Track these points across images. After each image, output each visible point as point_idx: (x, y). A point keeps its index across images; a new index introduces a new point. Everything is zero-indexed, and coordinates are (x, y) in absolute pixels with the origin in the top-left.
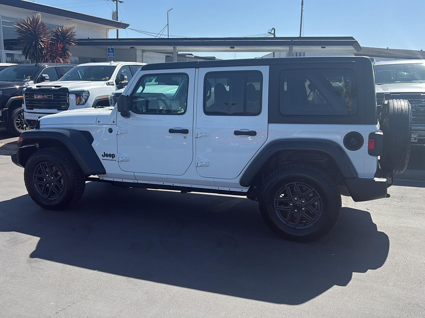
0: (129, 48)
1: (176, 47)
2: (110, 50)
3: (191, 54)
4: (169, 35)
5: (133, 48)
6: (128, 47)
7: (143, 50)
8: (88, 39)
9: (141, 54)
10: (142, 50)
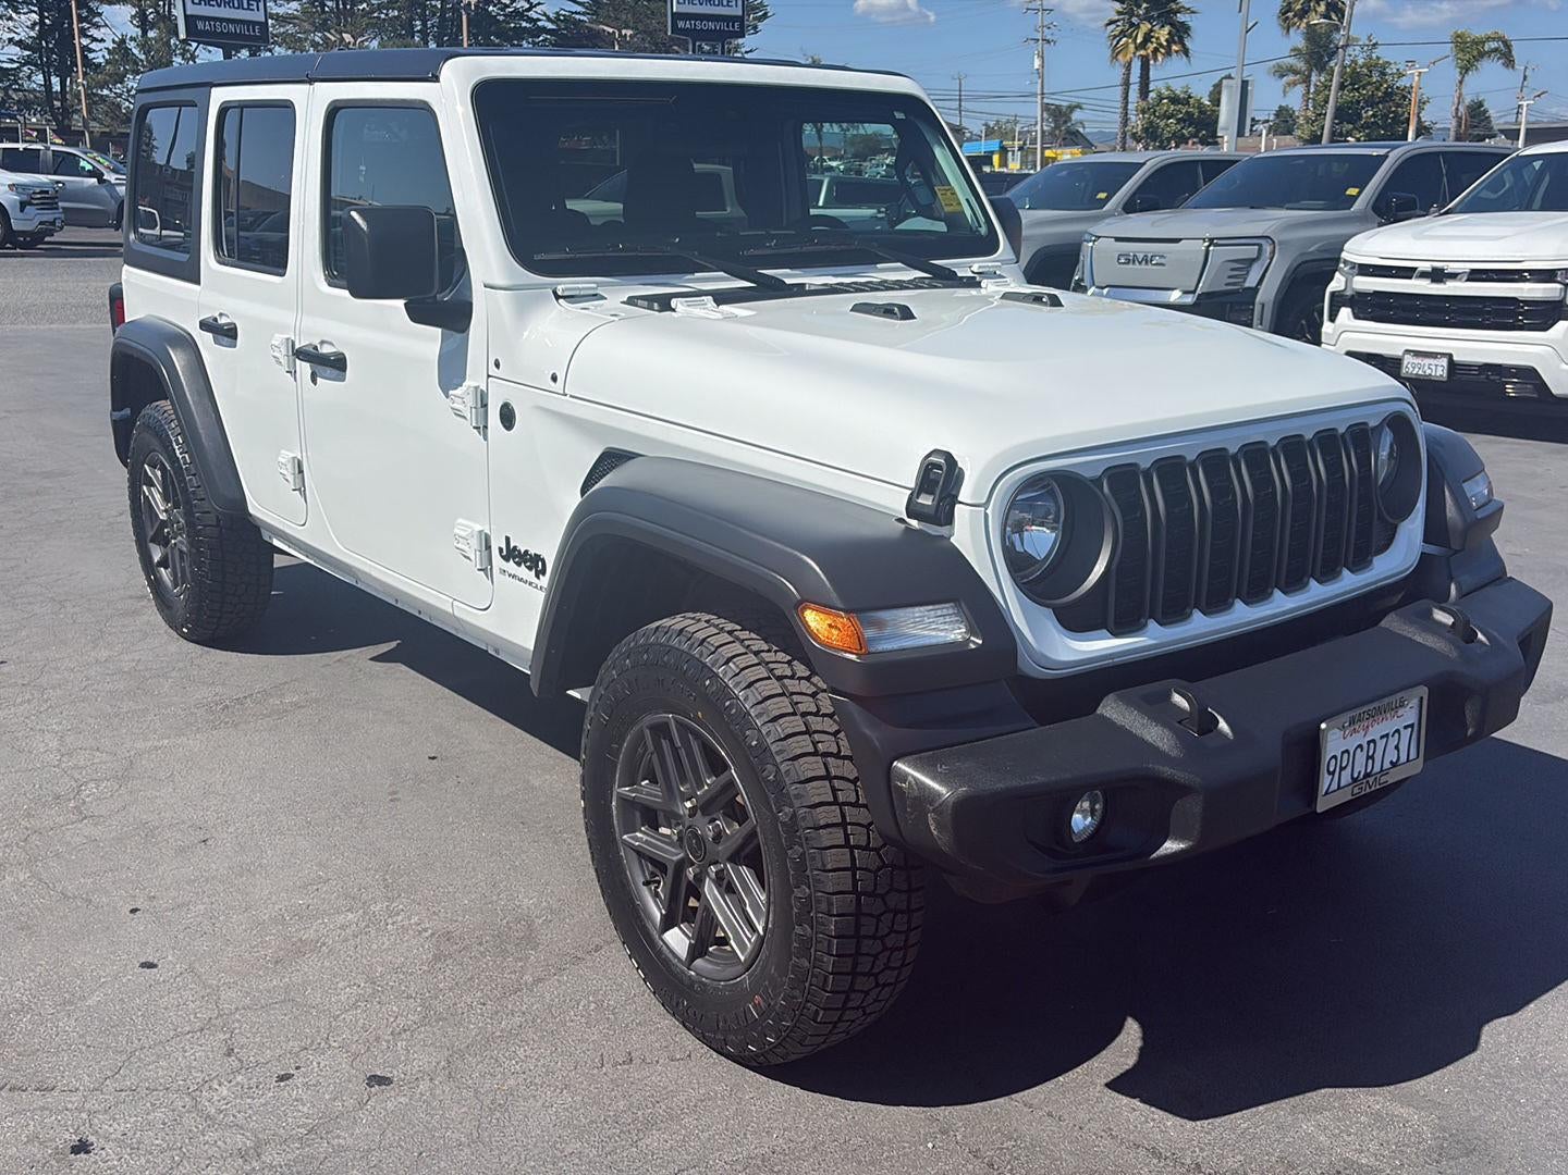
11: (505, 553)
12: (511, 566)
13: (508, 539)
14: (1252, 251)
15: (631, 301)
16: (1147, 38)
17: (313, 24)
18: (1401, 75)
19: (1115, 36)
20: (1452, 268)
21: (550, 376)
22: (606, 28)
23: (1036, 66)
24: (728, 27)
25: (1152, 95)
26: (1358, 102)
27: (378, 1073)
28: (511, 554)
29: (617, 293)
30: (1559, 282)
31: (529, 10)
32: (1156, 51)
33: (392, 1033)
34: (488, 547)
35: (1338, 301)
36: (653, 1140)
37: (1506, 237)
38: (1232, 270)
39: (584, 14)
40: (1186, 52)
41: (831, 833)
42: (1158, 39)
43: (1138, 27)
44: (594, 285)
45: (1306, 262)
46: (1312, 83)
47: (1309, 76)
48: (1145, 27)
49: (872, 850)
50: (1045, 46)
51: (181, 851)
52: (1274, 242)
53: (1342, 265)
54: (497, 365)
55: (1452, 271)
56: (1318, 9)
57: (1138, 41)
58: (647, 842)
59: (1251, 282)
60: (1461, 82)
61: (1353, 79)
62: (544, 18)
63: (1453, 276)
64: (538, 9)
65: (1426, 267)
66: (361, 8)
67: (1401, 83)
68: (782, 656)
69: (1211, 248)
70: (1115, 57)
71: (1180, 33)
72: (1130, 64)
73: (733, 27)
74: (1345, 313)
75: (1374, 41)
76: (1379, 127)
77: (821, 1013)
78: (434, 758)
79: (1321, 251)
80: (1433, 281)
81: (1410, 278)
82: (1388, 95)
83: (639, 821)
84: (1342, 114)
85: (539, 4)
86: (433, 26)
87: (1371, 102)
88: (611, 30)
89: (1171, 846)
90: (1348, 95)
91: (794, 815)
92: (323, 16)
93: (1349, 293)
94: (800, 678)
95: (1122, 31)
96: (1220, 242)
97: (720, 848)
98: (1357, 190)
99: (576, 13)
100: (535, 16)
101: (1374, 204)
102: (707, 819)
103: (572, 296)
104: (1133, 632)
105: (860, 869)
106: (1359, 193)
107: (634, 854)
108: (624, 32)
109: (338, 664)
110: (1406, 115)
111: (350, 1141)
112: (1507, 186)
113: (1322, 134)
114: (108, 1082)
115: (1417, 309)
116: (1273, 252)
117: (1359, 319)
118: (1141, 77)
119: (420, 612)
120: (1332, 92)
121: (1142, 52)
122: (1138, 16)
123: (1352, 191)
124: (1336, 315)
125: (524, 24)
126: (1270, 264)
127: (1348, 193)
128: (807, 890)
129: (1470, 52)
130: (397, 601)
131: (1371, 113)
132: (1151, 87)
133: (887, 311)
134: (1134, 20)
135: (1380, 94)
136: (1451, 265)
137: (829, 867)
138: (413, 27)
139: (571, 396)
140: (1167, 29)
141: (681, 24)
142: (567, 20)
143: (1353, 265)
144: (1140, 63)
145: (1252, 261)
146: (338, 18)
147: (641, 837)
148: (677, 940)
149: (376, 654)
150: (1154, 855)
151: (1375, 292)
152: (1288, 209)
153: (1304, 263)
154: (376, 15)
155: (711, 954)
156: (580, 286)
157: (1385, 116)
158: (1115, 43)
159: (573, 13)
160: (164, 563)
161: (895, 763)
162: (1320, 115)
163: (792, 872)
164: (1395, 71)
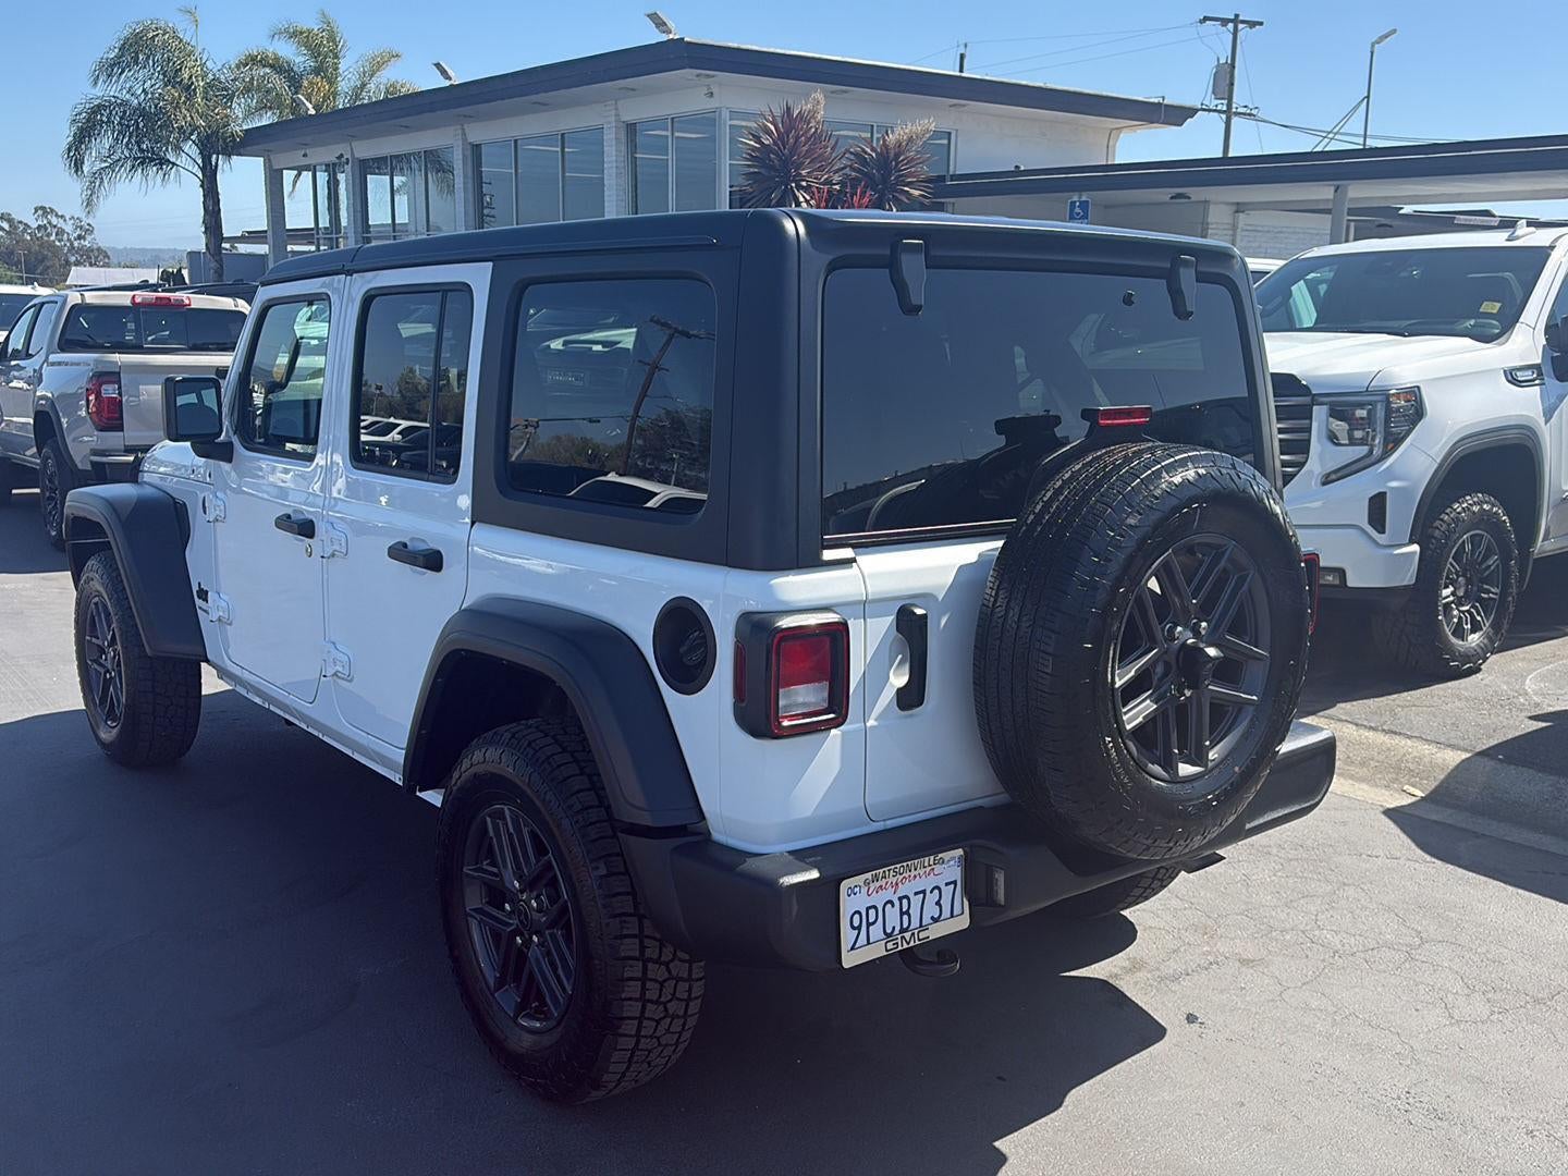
0: (1167, 198)
1: (1346, 187)
2: (1077, 210)
3: (1487, 213)
4: (1368, 133)
5: (1179, 196)
6: (1163, 194)
7: (1238, 204)
8: (1017, 171)
9: (1231, 221)
10: (1233, 204)
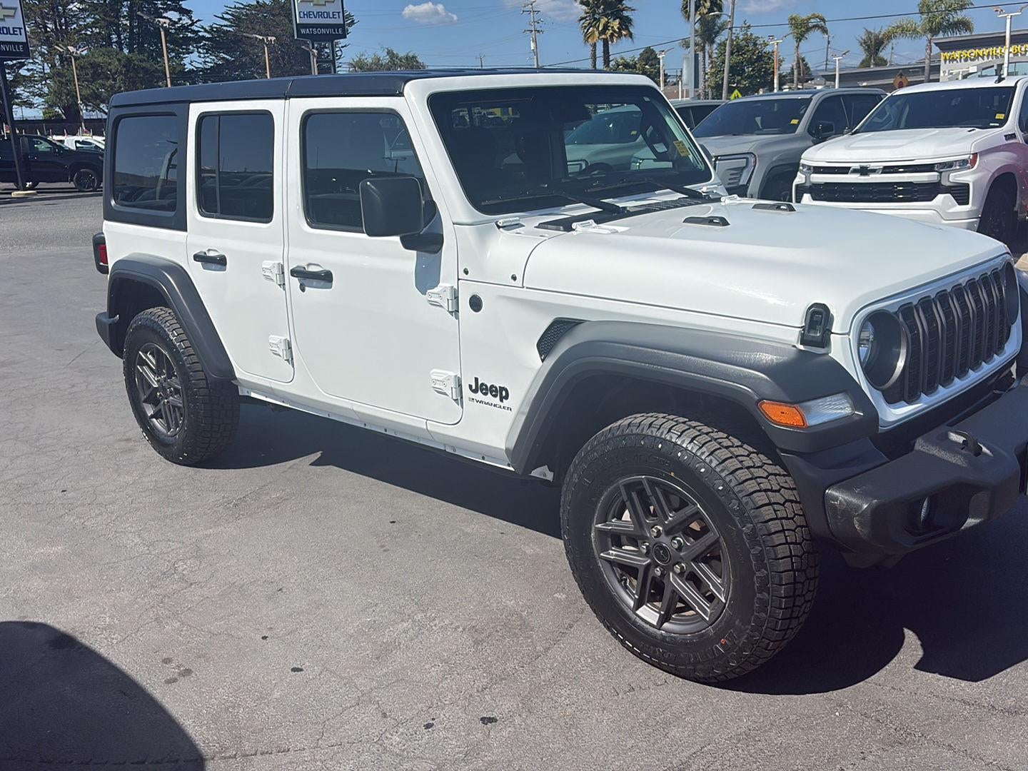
11: (474, 388)
12: (479, 396)
13: (476, 380)
14: (742, 163)
15: (541, 226)
16: (606, 27)
17: (39, 40)
18: (766, 45)
19: (586, 27)
20: (872, 166)
21: (510, 277)
22: (257, 36)
23: (532, 48)
24: (335, 31)
25: (612, 63)
26: (743, 62)
27: (485, 716)
28: (479, 388)
29: (531, 221)
30: (936, 171)
31: (191, 25)
32: (612, 35)
33: (478, 691)
34: (460, 385)
35: (801, 190)
36: (674, 732)
37: (902, 146)
38: (731, 175)
39: (230, 26)
40: (630, 35)
41: (778, 537)
42: (613, 27)
43: (599, 20)
44: (518, 218)
45: (776, 166)
46: (706, 51)
47: (704, 46)
48: (604, 20)
49: (798, 544)
50: (537, 34)
51: (269, 598)
52: (755, 156)
53: (801, 168)
54: (466, 272)
55: (873, 168)
56: (706, 4)
57: (600, 29)
58: (616, 555)
59: (743, 181)
60: (797, 47)
61: (738, 49)
62: (202, 30)
63: (874, 171)
64: (198, 24)
65: (857, 166)
66: (72, 27)
67: (768, 49)
68: (721, 434)
69: (717, 162)
70: (586, 40)
71: (626, 23)
72: (595, 44)
73: (338, 31)
74: (807, 198)
75: (748, 24)
76: (757, 77)
77: (771, 643)
78: (394, 522)
79: (780, 160)
80: (861, 175)
81: (847, 173)
82: (760, 58)
83: (610, 543)
84: (735, 70)
85: (199, 20)
86: (125, 38)
87: (750, 62)
88: (261, 38)
89: (971, 522)
90: (736, 59)
91: (754, 529)
92: (46, 35)
93: (808, 184)
94: (737, 446)
95: (589, 23)
96: (723, 158)
97: (682, 554)
98: (797, 121)
99: (225, 26)
100: (196, 29)
101: (808, 129)
102: (670, 537)
103: (508, 226)
104: (914, 401)
105: (795, 556)
106: (799, 123)
107: (608, 565)
108: (269, 38)
109: (290, 470)
110: (772, 70)
111: (495, 758)
112: (888, 113)
113: (723, 83)
114: (320, 742)
115: (835, 192)
116: (755, 162)
117: (817, 200)
118: (604, 52)
119: (386, 431)
120: (727, 57)
121: (603, 36)
122: (599, 14)
123: (794, 122)
124: (801, 199)
125: (190, 35)
126: (754, 169)
127: (792, 123)
128: (765, 572)
129: (801, 29)
130: (365, 425)
131: (751, 69)
132: (611, 58)
133: (710, 221)
134: (597, 16)
135: (755, 57)
136: (872, 164)
137: (780, 556)
138: (111, 39)
139: (527, 288)
140: (618, 21)
141: (303, 31)
142: (218, 30)
143: (809, 168)
144: (602, 43)
145: (744, 168)
146: (57, 35)
147: (613, 553)
148: (649, 614)
149: (312, 461)
150: (963, 528)
151: (826, 183)
152: (758, 134)
153: (774, 167)
154: (83, 32)
155: (674, 619)
156: (511, 219)
157: (759, 70)
158: (586, 31)
159: (222, 26)
160: (155, 416)
161: (827, 491)
162: (720, 71)
163: (754, 562)
164: (762, 42)
